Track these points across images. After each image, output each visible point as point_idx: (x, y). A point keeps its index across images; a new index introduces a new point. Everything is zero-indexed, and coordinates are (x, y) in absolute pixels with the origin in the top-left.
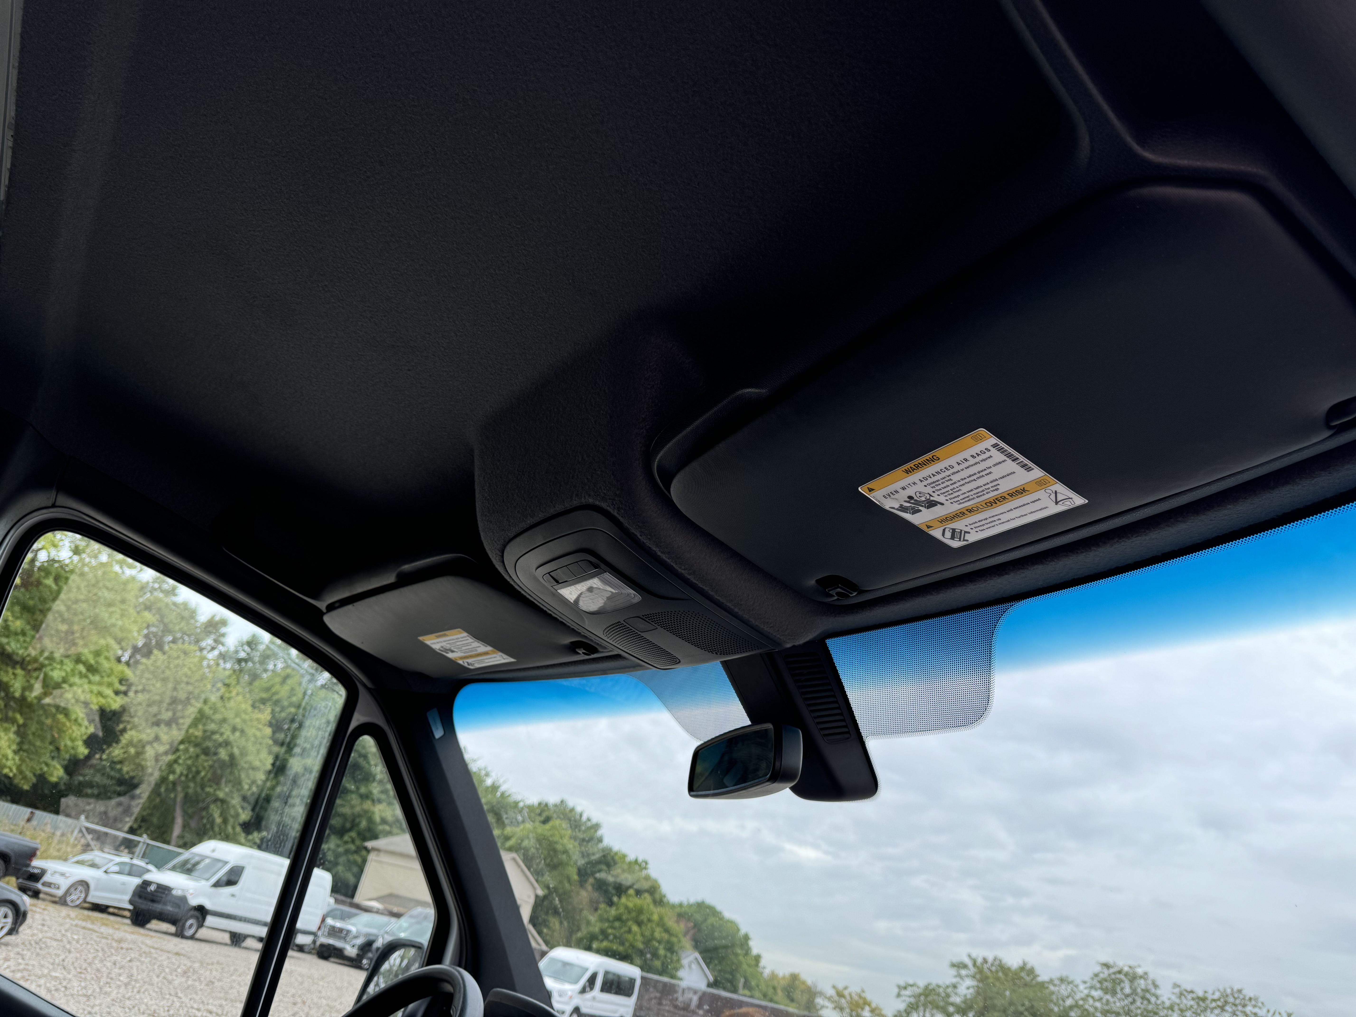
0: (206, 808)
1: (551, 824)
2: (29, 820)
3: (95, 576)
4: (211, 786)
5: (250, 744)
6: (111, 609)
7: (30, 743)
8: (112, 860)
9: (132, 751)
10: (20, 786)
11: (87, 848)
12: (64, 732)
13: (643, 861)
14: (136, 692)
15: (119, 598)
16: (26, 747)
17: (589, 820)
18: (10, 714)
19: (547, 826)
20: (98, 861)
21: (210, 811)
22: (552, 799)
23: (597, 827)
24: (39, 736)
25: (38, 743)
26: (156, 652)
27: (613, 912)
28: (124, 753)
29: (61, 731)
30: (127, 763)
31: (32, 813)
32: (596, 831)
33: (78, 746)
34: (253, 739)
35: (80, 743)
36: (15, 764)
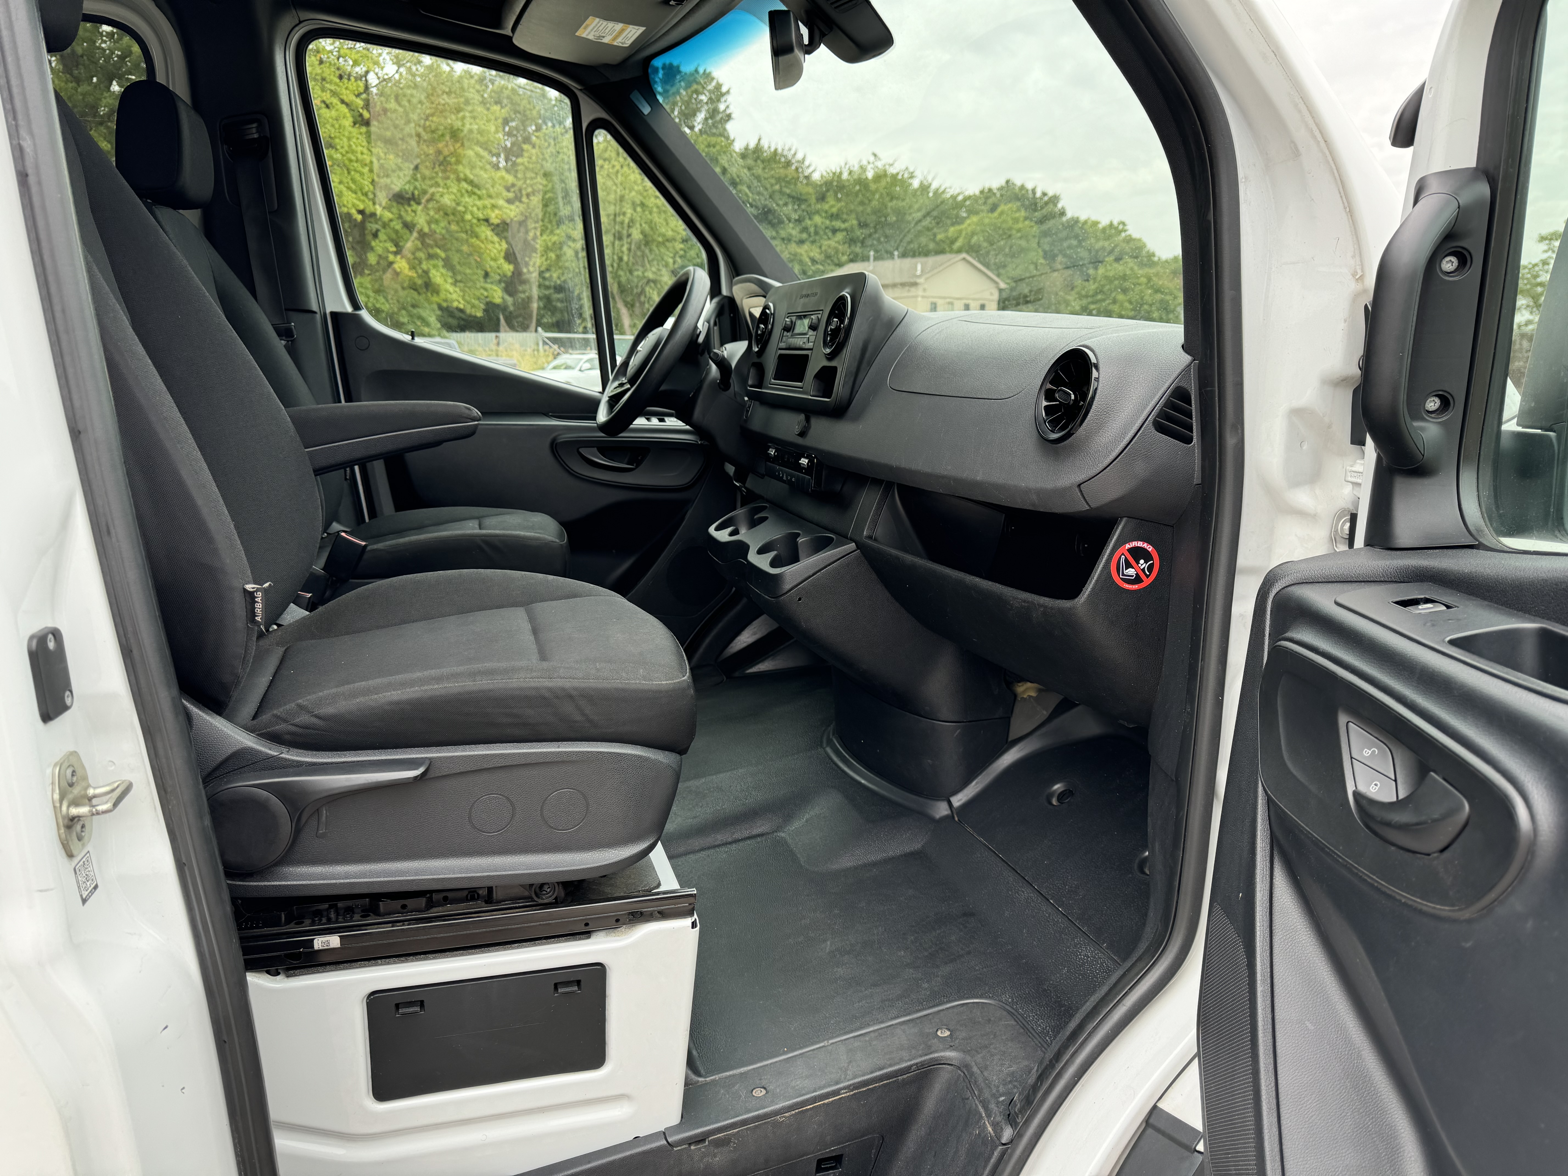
0: (643, 292)
1: (999, 210)
2: (498, 344)
3: (430, 84)
4: (638, 270)
5: (655, 215)
6: (461, 114)
7: (460, 273)
8: (581, 359)
9: (552, 255)
10: (473, 314)
11: (556, 356)
12: (483, 254)
13: (1119, 224)
14: (528, 195)
15: (462, 100)
16: (459, 278)
17: (1044, 194)
18: (431, 251)
19: (996, 214)
20: (570, 363)
21: (648, 294)
22: (996, 183)
23: (1055, 199)
24: (464, 264)
25: (468, 271)
26: (525, 147)
27: (1092, 286)
28: (546, 260)
29: (480, 255)
30: (553, 269)
31: (497, 337)
32: (1055, 205)
33: (501, 264)
34: (655, 210)
35: (502, 261)
36: (459, 296)
